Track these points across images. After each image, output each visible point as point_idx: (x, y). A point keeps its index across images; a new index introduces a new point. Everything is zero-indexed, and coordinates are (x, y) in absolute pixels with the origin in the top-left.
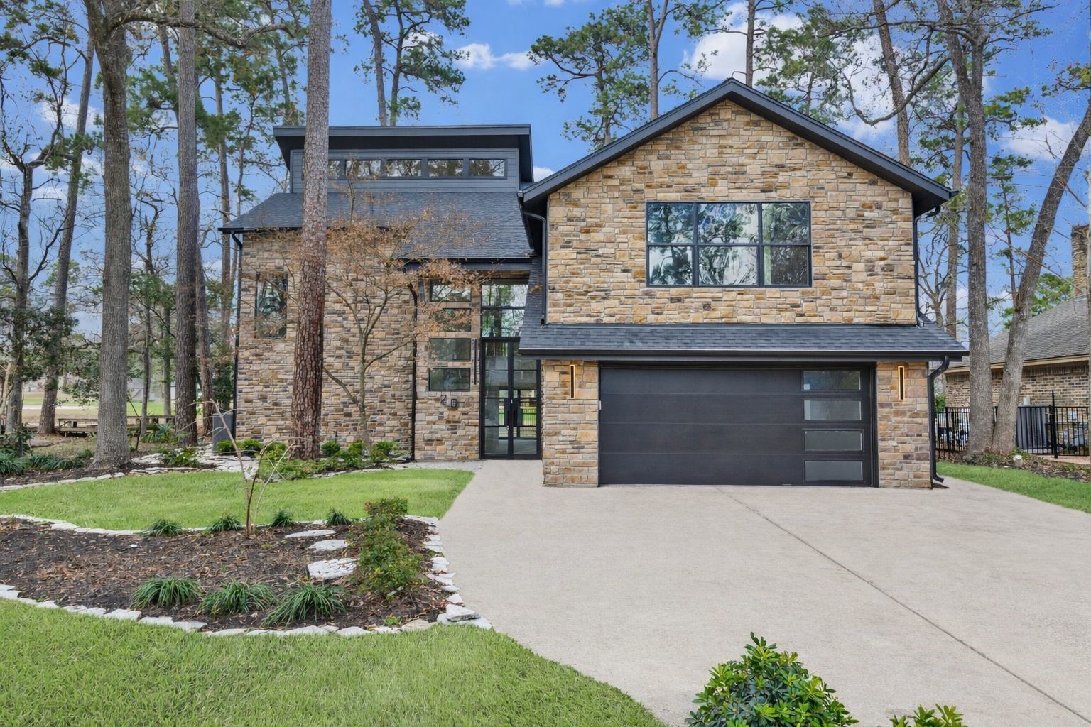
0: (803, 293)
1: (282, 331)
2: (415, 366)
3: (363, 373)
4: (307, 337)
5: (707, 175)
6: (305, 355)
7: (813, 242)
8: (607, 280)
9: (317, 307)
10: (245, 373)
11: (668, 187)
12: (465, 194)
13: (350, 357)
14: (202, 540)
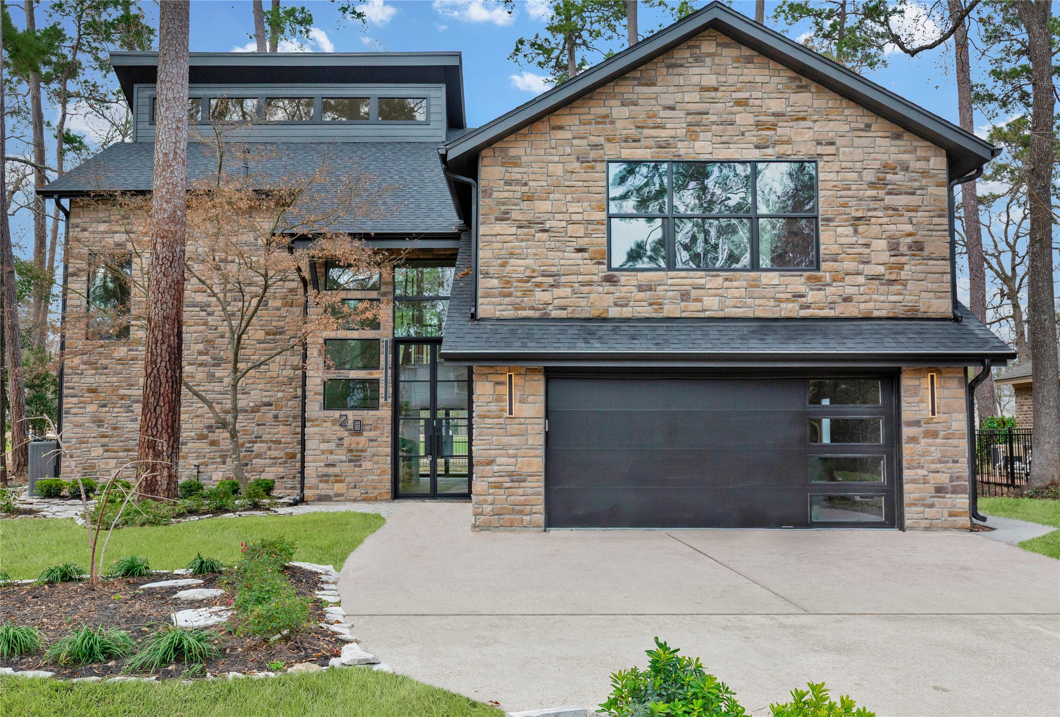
0: (809, 278)
1: (124, 332)
2: (304, 377)
3: (235, 386)
4: (160, 337)
5: (685, 125)
6: (159, 361)
7: (820, 212)
8: (556, 262)
9: (173, 297)
10: (73, 388)
11: (634, 141)
12: (374, 144)
13: (218, 365)
14: (35, 592)
